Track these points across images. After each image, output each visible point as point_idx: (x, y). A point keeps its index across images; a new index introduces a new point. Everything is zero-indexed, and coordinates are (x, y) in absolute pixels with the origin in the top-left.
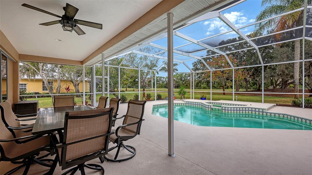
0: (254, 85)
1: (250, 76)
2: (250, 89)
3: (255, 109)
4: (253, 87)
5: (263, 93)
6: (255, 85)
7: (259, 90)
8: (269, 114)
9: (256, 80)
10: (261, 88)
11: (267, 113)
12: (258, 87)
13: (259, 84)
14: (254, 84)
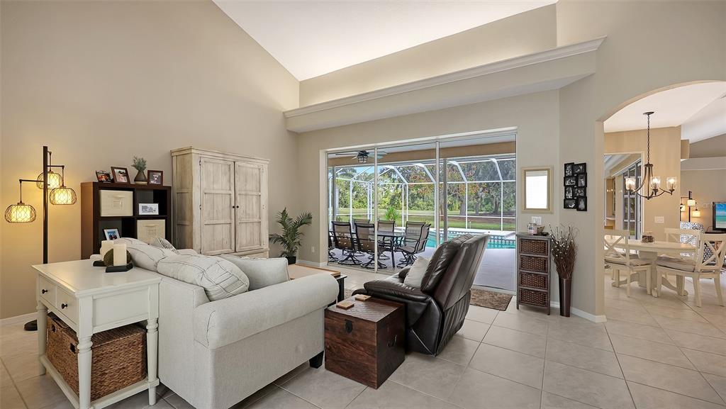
0: (487, 204)
1: (484, 188)
2: (482, 211)
3: (494, 236)
4: (486, 206)
5: (502, 217)
6: (490, 204)
7: (496, 213)
8: (507, 241)
9: (492, 197)
10: (499, 210)
11: (505, 240)
12: (494, 207)
13: (496, 202)
14: (488, 201)
